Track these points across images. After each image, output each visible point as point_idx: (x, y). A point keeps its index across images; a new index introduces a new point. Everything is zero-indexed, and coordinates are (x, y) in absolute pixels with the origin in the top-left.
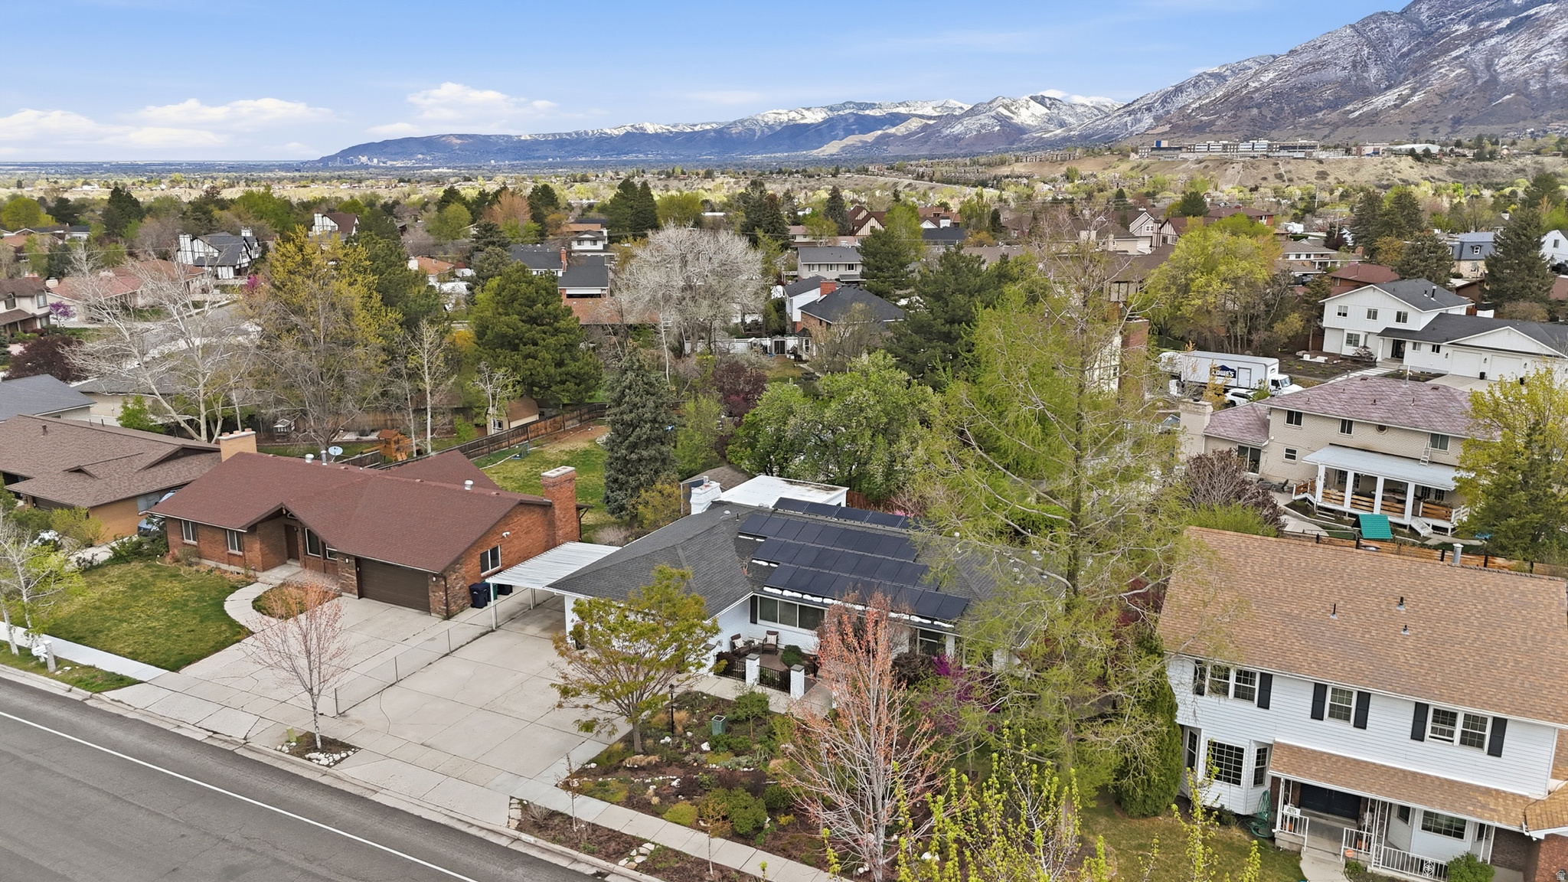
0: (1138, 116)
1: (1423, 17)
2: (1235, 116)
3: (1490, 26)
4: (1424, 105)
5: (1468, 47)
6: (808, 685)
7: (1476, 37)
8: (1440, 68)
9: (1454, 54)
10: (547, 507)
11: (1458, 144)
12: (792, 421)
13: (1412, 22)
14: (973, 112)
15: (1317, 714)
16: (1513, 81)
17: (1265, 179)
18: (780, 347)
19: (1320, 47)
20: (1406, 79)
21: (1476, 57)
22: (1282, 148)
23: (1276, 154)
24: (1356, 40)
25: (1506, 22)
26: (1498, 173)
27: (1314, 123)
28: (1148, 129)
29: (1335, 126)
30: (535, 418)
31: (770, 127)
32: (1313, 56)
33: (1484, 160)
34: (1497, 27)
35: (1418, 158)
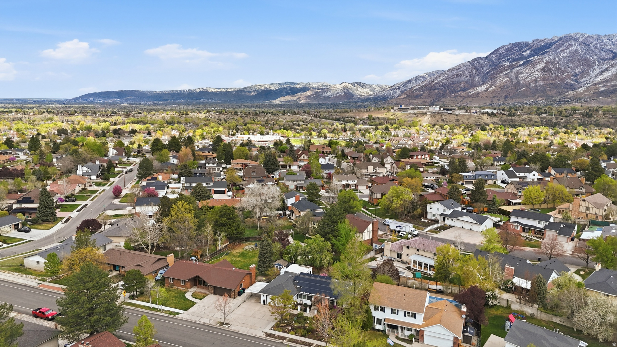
0: (395, 91)
1: (494, 59)
2: (429, 92)
3: (517, 63)
4: (495, 91)
5: (509, 71)
6: (310, 311)
7: (512, 67)
8: (500, 78)
9: (505, 73)
10: (251, 274)
11: (503, 110)
12: (299, 250)
13: (490, 61)
15: (392, 313)
16: (525, 83)
17: (438, 121)
18: (284, 214)
19: (458, 69)
20: (488, 81)
21: (512, 74)
22: (444, 109)
23: (442, 111)
24: (471, 67)
25: (522, 62)
26: (517, 121)
27: (457, 96)
28: (398, 96)
29: (465, 98)
30: (228, 243)
32: (456, 72)
33: (512, 116)
34: (519, 64)
35: (489, 115)
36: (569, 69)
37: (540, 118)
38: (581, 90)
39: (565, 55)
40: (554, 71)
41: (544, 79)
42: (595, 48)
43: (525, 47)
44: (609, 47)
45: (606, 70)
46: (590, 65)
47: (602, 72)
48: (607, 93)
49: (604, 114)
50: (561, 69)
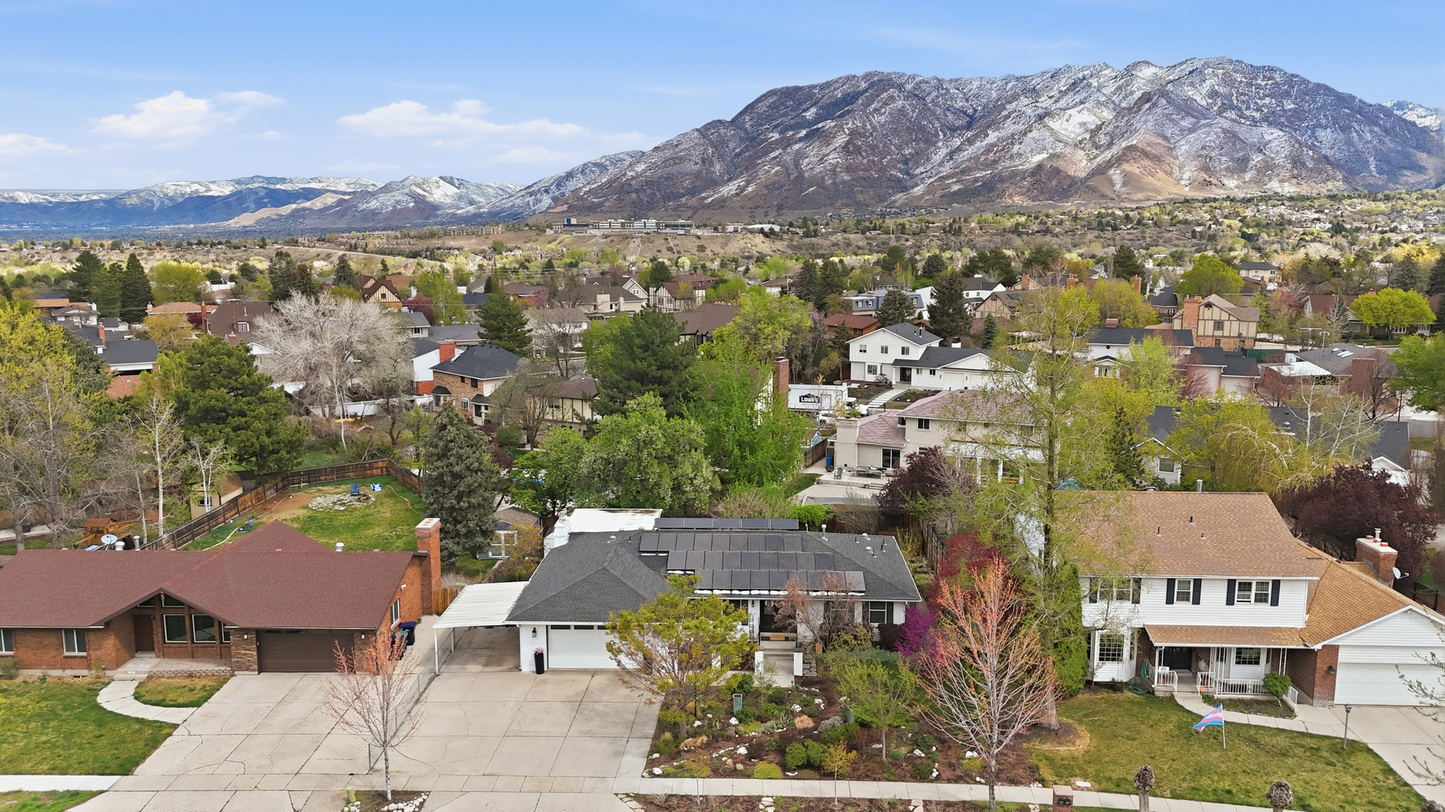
0: (538, 196)
1: (747, 126)
2: (619, 199)
3: (794, 135)
4: (756, 194)
5: (781, 151)
7: (785, 143)
8: (764, 166)
9: (773, 155)
11: (791, 225)
13: (740, 129)
14: (386, 189)
15: (1170, 600)
16: (814, 177)
17: (659, 251)
19: (677, 146)
20: (741, 174)
21: (787, 158)
22: (667, 226)
23: (664, 231)
24: (702, 141)
25: (804, 132)
26: (822, 247)
27: (680, 206)
28: (548, 208)
29: (698, 209)
30: (239, 492)
31: (171, 199)
32: (671, 153)
33: (811, 236)
34: (798, 136)
35: (766, 235)
36: (893, 148)
37: (867, 238)
38: (918, 190)
39: (882, 119)
40: (865, 151)
41: (849, 169)
42: (936, 105)
43: (806, 100)
44: (959, 104)
45: (959, 149)
46: (930, 140)
47: (951, 155)
48: (965, 195)
49: (981, 229)
50: (877, 147)
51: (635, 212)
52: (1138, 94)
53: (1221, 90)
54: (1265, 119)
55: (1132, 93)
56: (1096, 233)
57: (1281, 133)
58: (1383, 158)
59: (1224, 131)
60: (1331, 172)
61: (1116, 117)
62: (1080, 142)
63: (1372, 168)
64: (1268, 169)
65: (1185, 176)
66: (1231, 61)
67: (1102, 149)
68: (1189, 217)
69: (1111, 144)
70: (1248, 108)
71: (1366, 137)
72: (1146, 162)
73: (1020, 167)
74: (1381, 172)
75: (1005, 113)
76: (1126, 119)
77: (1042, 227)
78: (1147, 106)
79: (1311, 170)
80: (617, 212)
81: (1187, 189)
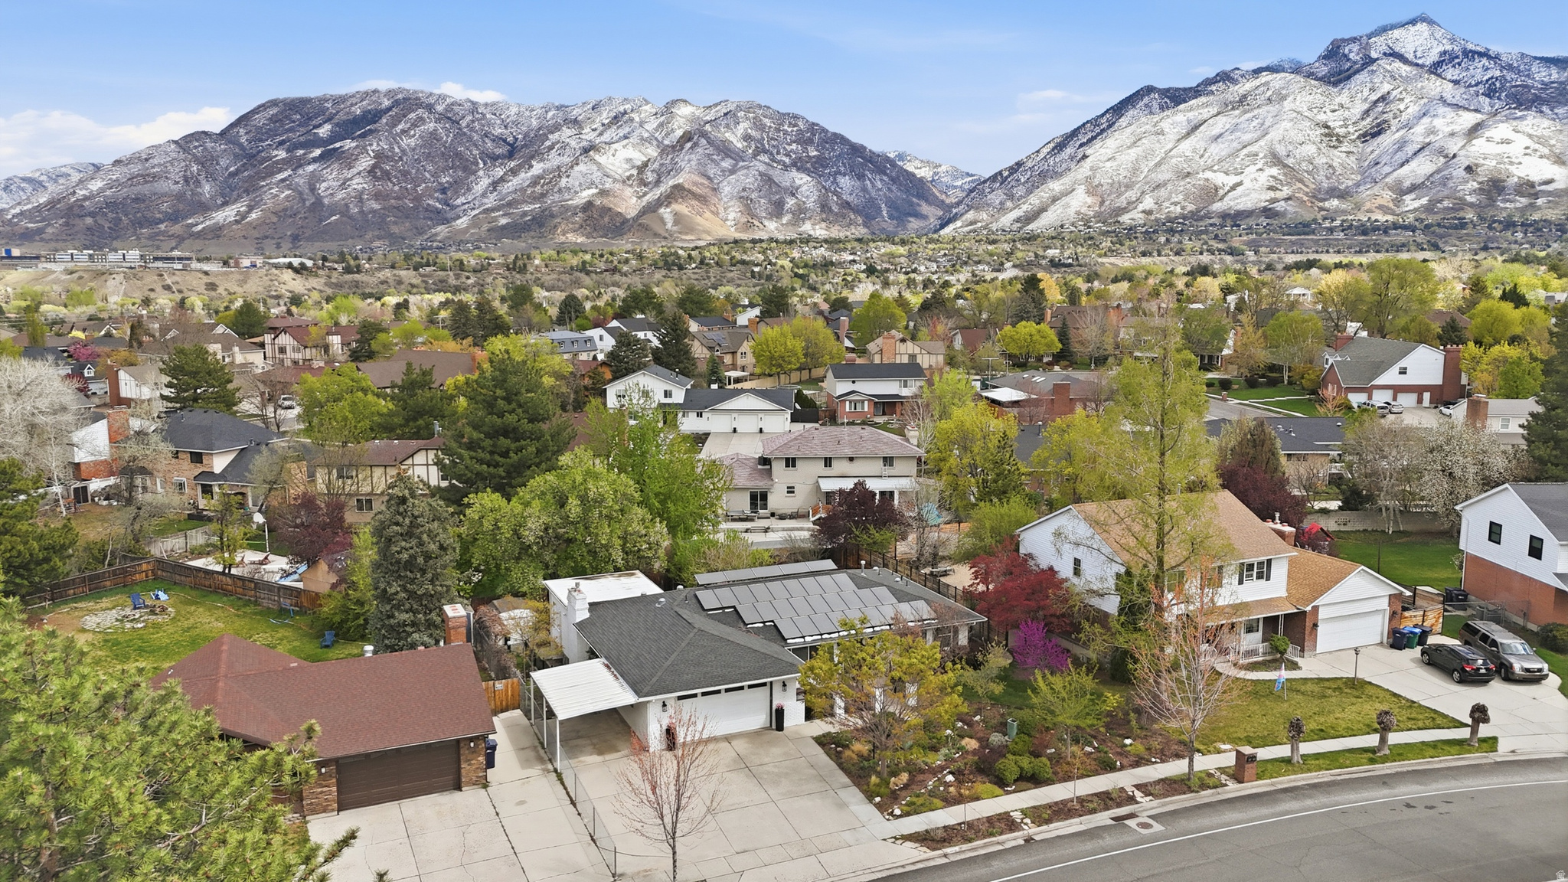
1: (243, 140)
3: (305, 154)
4: (262, 222)
5: (290, 172)
7: (298, 164)
8: (270, 189)
9: (280, 176)
11: (325, 258)
13: (234, 144)
16: (336, 204)
18: (82, 495)
19: (147, 160)
20: (240, 197)
21: (300, 181)
22: (156, 259)
23: (154, 265)
24: (182, 156)
25: (317, 152)
27: (157, 234)
29: (181, 239)
32: (139, 168)
33: (353, 273)
34: (311, 156)
35: (296, 271)
36: (427, 175)
37: (421, 275)
38: (462, 223)
39: (412, 142)
40: (395, 177)
41: (377, 196)
42: (472, 130)
43: (317, 115)
44: (498, 131)
45: (502, 180)
46: (469, 169)
47: (495, 185)
48: (515, 230)
49: (547, 266)
50: (409, 173)
51: (93, 241)
52: (679, 133)
53: (753, 133)
54: (794, 164)
55: (673, 131)
56: (664, 272)
57: (810, 179)
58: (892, 205)
59: (761, 174)
60: (853, 217)
61: (661, 154)
62: (629, 178)
63: (884, 213)
64: (800, 214)
65: (731, 217)
66: (760, 106)
67: (650, 186)
68: (745, 257)
69: (658, 182)
70: (778, 153)
71: (877, 184)
72: (694, 202)
73: (570, 202)
74: (891, 217)
75: (547, 143)
76: (670, 156)
77: (610, 266)
78: (689, 145)
79: (836, 214)
80: (65, 241)
81: (733, 229)
